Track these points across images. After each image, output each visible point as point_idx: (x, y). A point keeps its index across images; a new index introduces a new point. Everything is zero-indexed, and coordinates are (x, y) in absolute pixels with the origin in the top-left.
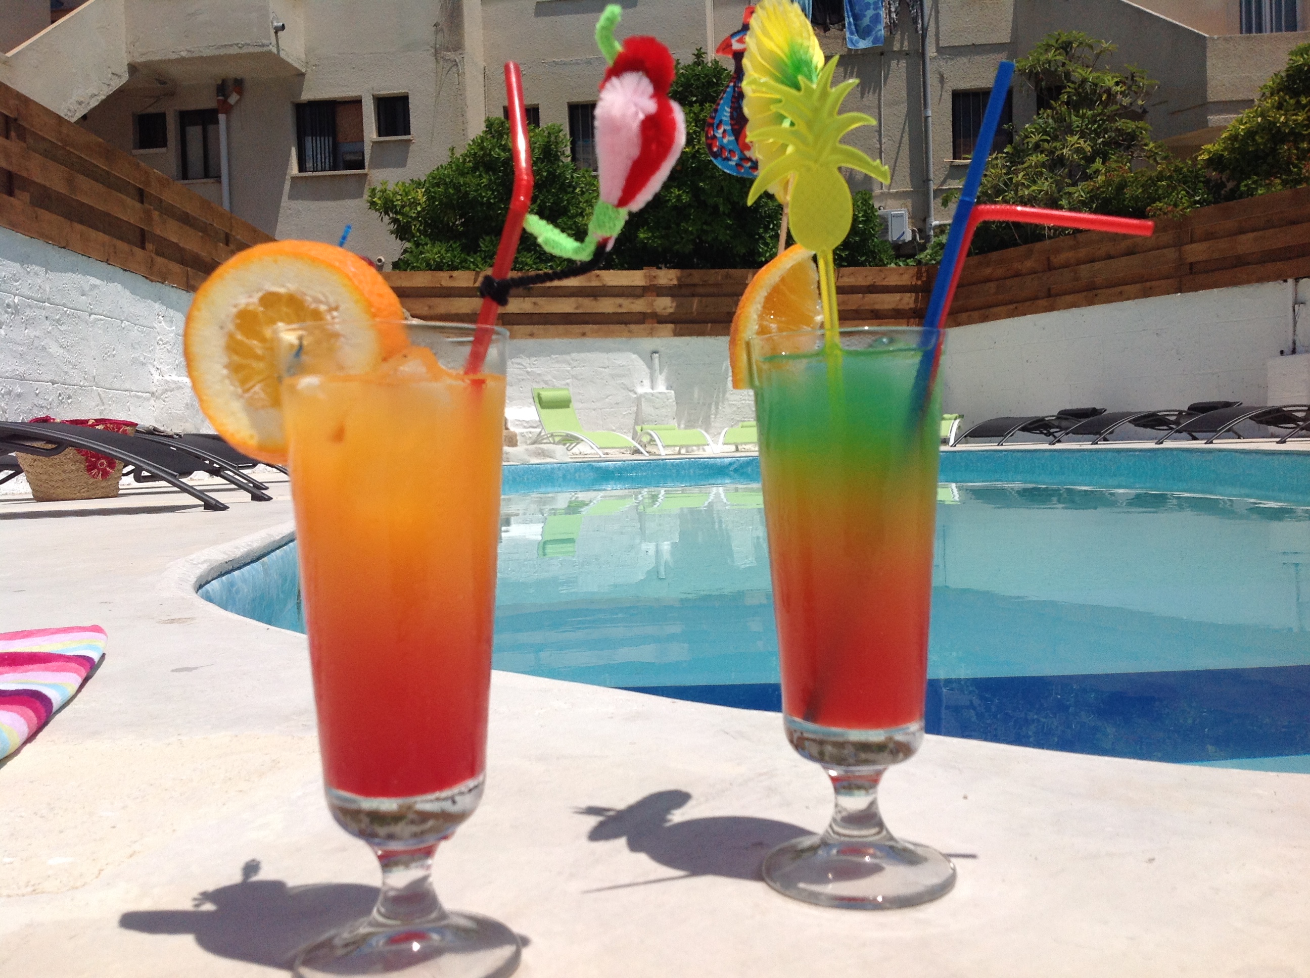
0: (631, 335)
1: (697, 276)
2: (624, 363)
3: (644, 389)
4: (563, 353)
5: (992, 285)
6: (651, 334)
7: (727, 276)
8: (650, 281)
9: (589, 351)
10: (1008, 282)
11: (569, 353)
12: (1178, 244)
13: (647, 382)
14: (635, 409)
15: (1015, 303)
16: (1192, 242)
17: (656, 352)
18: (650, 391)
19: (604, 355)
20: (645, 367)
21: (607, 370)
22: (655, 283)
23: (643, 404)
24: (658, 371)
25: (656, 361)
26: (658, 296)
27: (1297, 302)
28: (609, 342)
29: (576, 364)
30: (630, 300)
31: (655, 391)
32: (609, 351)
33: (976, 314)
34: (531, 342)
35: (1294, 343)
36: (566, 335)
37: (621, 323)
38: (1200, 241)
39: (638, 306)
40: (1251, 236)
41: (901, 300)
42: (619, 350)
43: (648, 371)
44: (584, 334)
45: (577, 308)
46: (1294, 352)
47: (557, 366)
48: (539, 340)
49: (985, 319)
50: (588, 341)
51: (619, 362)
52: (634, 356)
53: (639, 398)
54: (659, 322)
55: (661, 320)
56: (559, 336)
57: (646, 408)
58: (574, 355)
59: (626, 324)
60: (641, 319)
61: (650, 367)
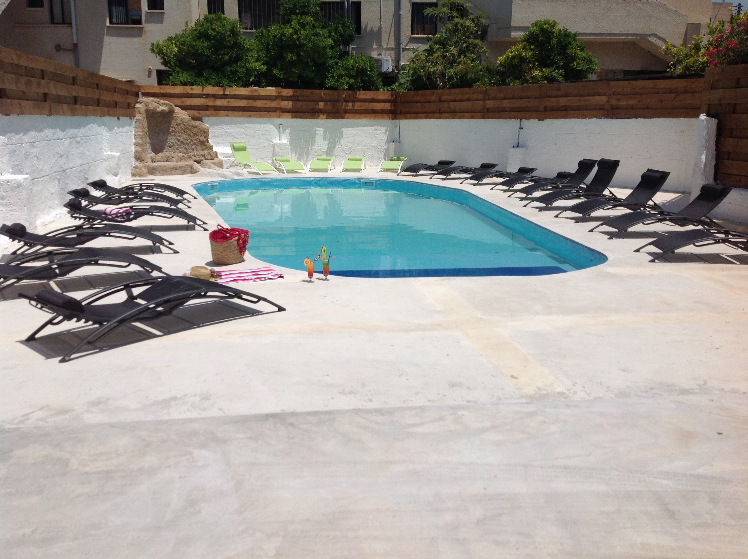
0: (271, 116)
1: (299, 92)
2: (268, 129)
3: (276, 141)
4: (241, 124)
5: (420, 104)
6: (279, 117)
7: (312, 93)
8: (279, 93)
9: (252, 123)
10: (425, 104)
11: (244, 124)
12: (484, 100)
13: (277, 138)
14: (272, 149)
15: (427, 113)
16: (489, 100)
17: (281, 125)
18: (279, 142)
19: (259, 125)
20: (277, 131)
21: (260, 132)
22: (281, 94)
23: (276, 148)
24: (282, 133)
25: (281, 129)
26: (282, 100)
27: (521, 128)
28: (261, 120)
29: (246, 128)
30: (270, 102)
31: (281, 142)
32: (260, 123)
33: (413, 115)
34: (227, 119)
35: (518, 143)
36: (243, 116)
37: (266, 112)
38: (491, 100)
39: (274, 104)
40: (507, 101)
41: (384, 106)
42: (265, 123)
43: (278, 132)
44: (250, 116)
45: (247, 104)
46: (518, 146)
47: (238, 129)
48: (230, 118)
49: (416, 118)
50: (252, 119)
51: (266, 129)
52: (272, 126)
53: (274, 145)
54: (283, 112)
55: (285, 111)
56: (240, 116)
57: (277, 150)
58: (246, 125)
59: (268, 112)
60: (275, 110)
61: (279, 131)
